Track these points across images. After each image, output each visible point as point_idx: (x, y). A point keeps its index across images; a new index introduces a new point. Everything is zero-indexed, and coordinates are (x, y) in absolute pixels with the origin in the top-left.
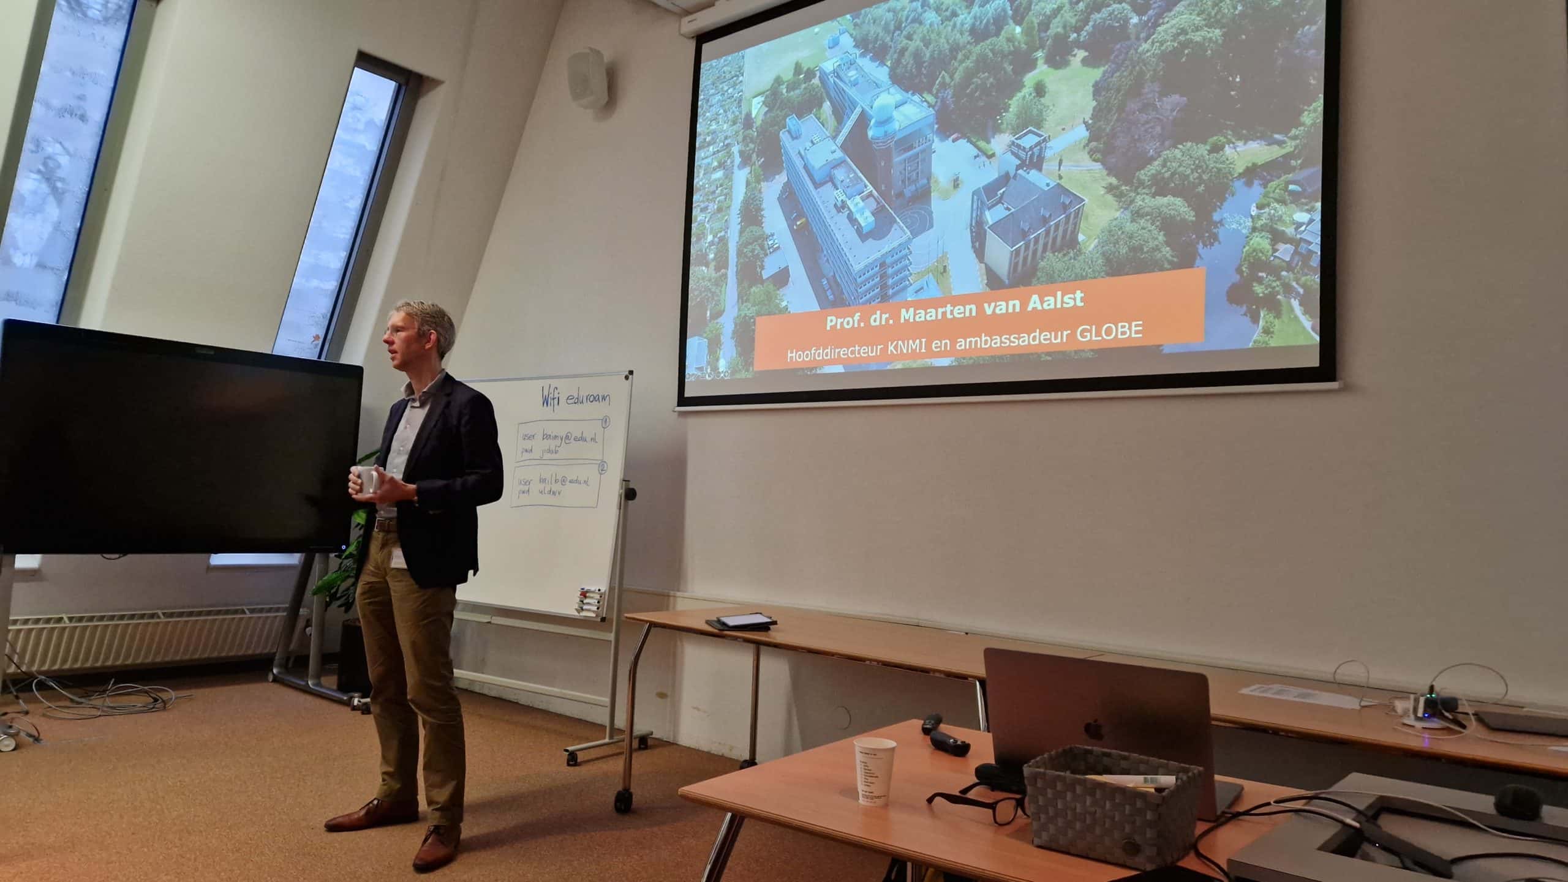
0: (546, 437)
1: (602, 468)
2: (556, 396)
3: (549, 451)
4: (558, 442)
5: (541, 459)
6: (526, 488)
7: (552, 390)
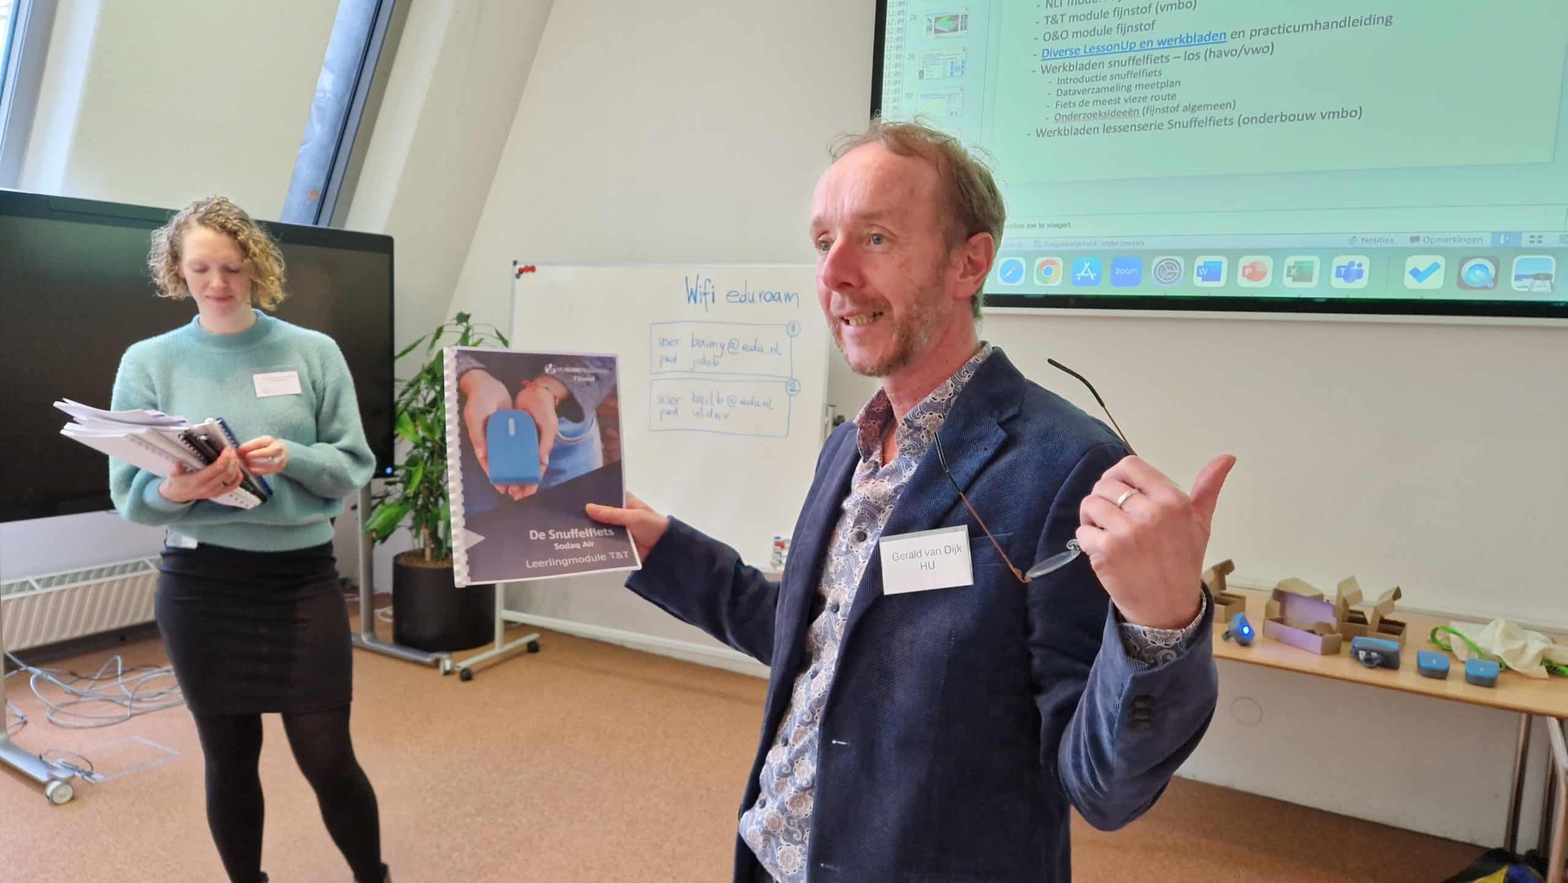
0: (696, 343)
1: (792, 387)
2: (709, 290)
3: (704, 362)
4: (718, 351)
5: (692, 371)
6: (671, 408)
7: (701, 282)
